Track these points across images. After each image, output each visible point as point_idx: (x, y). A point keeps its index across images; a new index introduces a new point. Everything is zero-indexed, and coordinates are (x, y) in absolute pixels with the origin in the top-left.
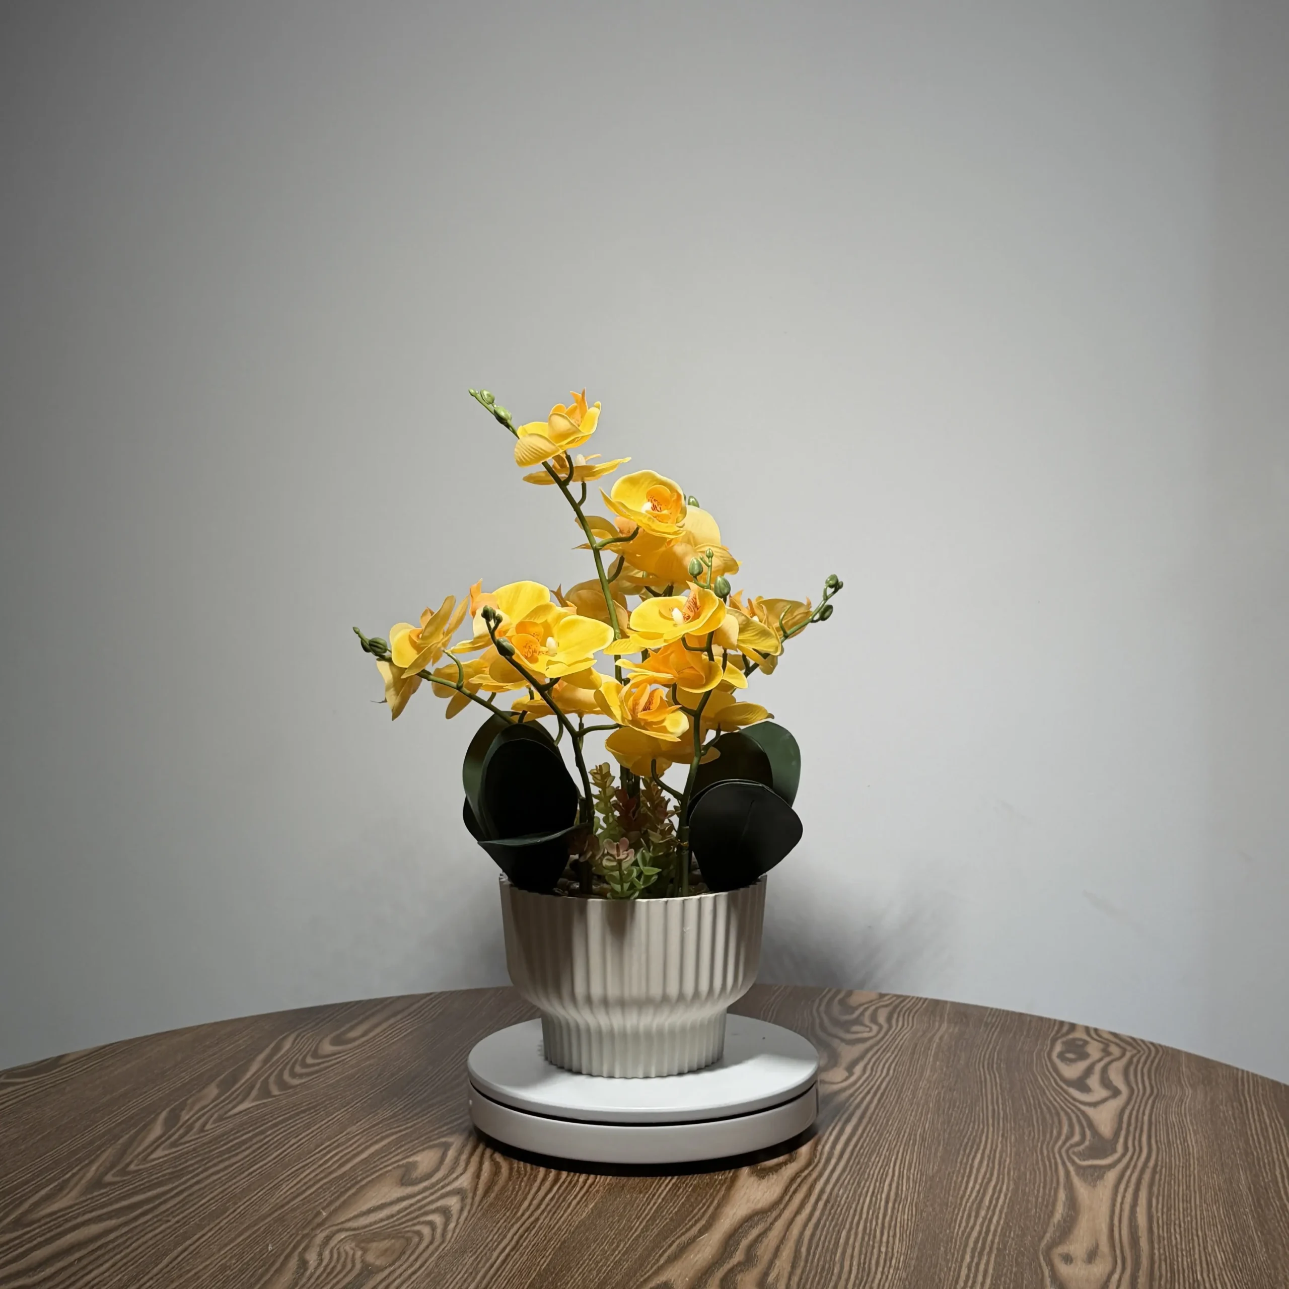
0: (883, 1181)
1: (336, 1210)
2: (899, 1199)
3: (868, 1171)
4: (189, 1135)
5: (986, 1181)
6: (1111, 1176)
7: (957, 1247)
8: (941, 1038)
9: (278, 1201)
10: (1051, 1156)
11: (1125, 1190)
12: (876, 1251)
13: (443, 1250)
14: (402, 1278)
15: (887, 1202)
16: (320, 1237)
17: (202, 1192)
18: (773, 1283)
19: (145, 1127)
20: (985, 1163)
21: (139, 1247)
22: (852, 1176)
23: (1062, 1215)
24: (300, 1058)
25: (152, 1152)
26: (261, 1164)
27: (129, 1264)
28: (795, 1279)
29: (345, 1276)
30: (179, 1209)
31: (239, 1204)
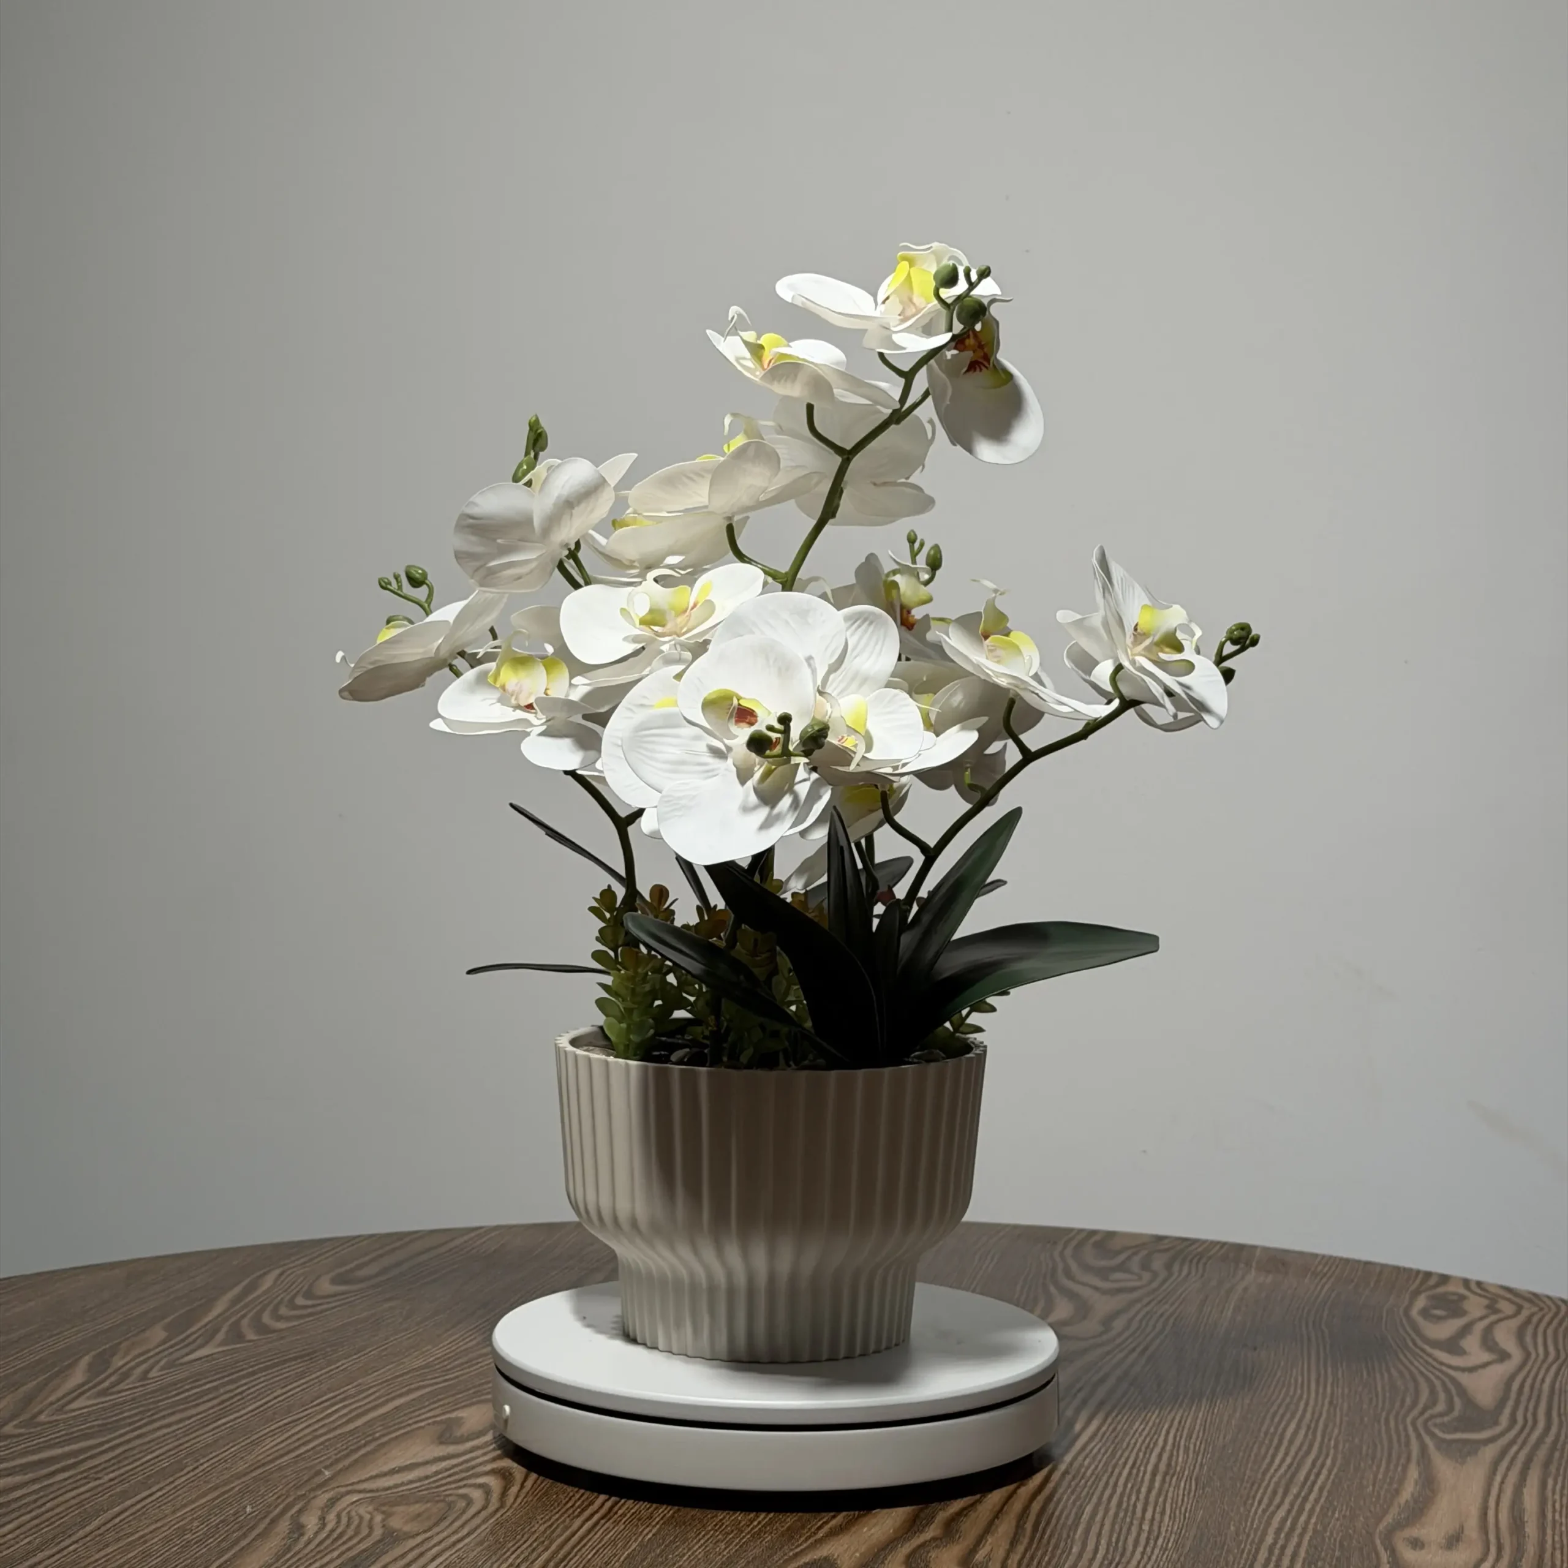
0: (1149, 1450)
1: (345, 1469)
2: (1171, 1472)
3: (1127, 1440)
4: (127, 1381)
5: (1301, 1453)
6: (1489, 1453)
7: (1255, 1526)
8: (1246, 1289)
9: (260, 1458)
10: (1401, 1427)
11: (1508, 1469)
12: (1134, 1530)
13: (502, 1516)
14: (443, 1545)
15: (1154, 1474)
16: (323, 1498)
17: (148, 1446)
18: (983, 1562)
19: (57, 1374)
20: (1302, 1432)
21: (58, 1506)
22: (1104, 1445)
23: (1412, 1495)
24: (288, 1297)
25: (70, 1402)
26: (232, 1417)
27: (43, 1525)
28: (1015, 1557)
29: (359, 1543)
30: (113, 1464)
31: (202, 1461)
